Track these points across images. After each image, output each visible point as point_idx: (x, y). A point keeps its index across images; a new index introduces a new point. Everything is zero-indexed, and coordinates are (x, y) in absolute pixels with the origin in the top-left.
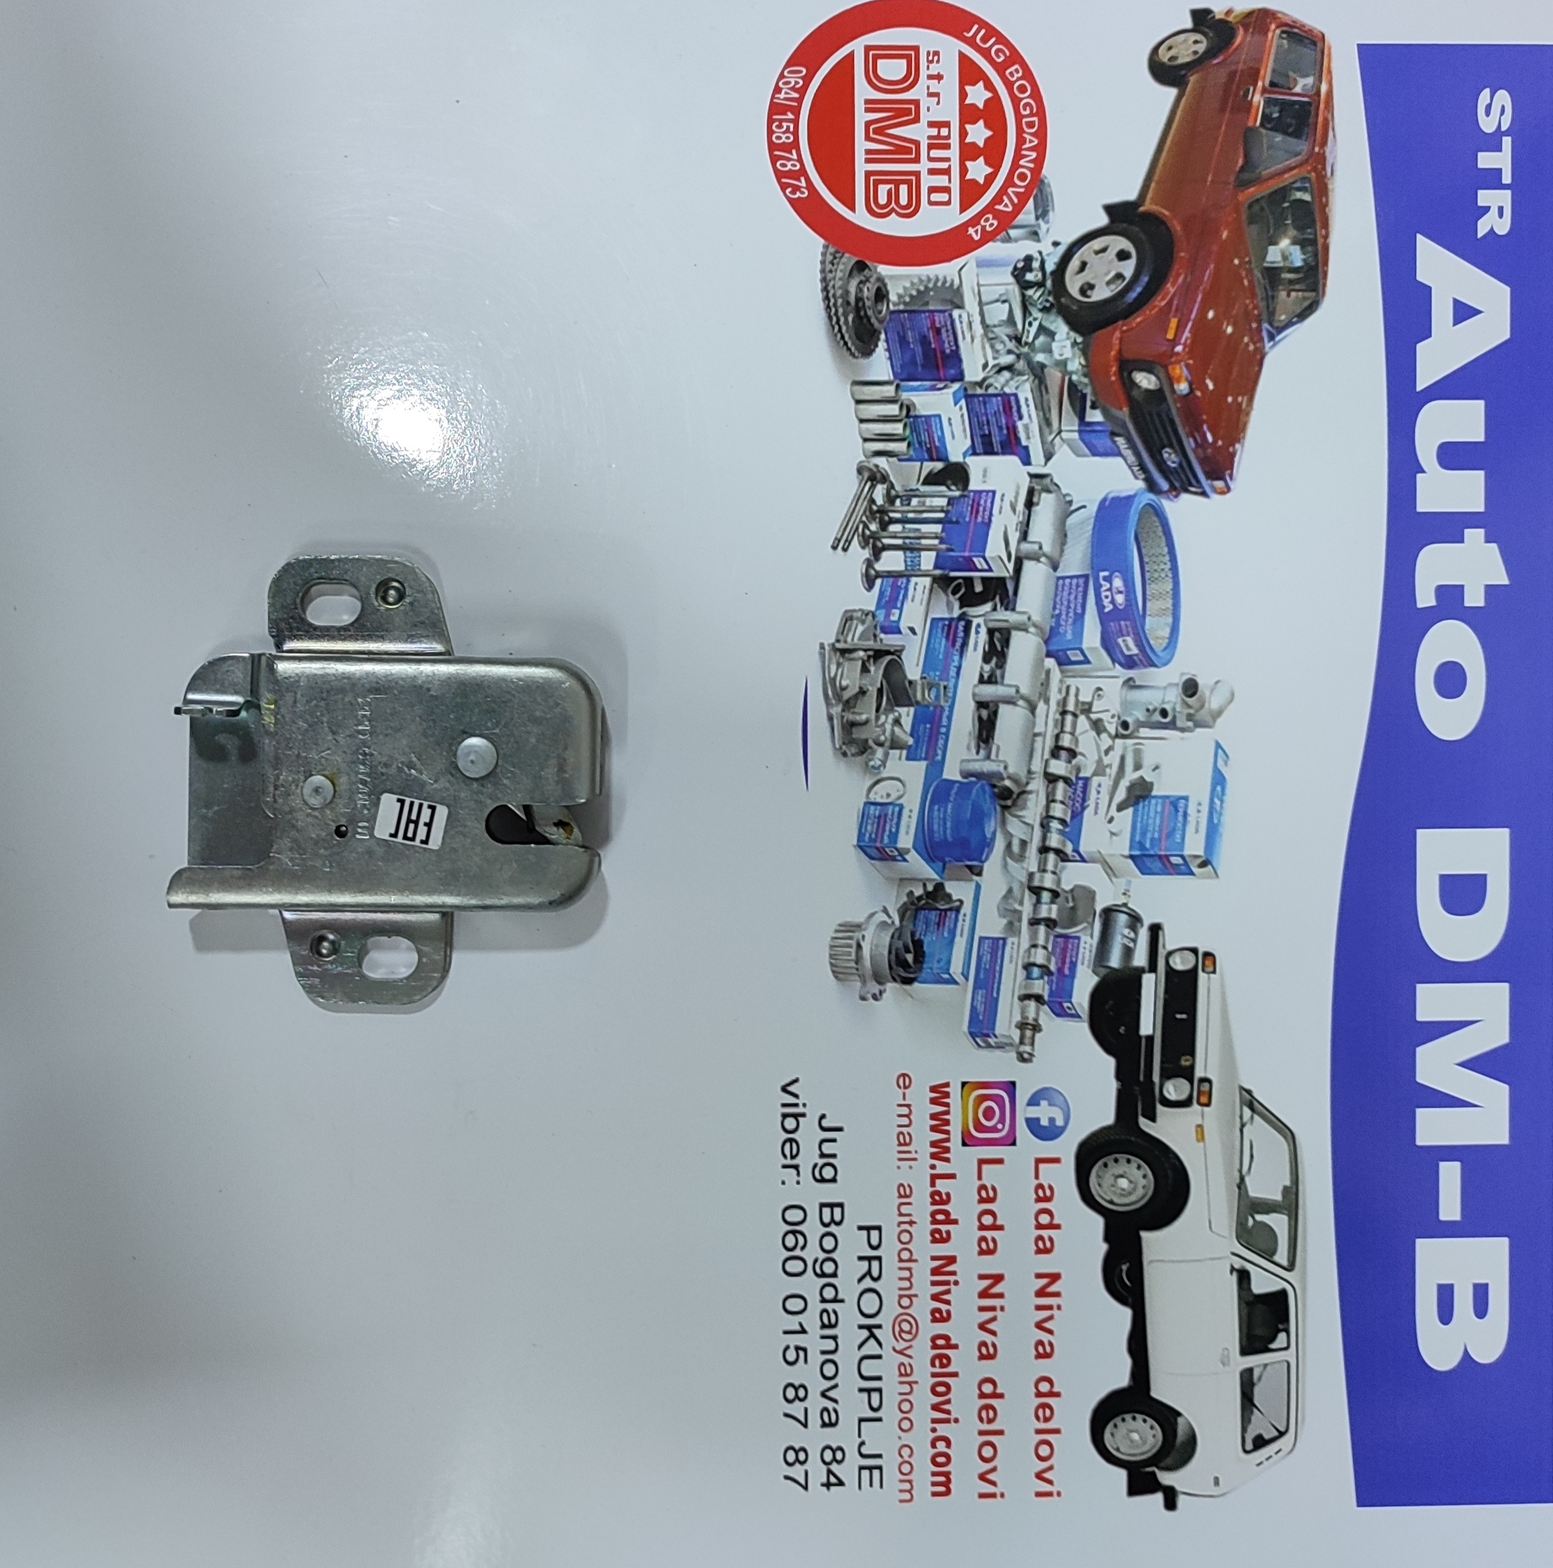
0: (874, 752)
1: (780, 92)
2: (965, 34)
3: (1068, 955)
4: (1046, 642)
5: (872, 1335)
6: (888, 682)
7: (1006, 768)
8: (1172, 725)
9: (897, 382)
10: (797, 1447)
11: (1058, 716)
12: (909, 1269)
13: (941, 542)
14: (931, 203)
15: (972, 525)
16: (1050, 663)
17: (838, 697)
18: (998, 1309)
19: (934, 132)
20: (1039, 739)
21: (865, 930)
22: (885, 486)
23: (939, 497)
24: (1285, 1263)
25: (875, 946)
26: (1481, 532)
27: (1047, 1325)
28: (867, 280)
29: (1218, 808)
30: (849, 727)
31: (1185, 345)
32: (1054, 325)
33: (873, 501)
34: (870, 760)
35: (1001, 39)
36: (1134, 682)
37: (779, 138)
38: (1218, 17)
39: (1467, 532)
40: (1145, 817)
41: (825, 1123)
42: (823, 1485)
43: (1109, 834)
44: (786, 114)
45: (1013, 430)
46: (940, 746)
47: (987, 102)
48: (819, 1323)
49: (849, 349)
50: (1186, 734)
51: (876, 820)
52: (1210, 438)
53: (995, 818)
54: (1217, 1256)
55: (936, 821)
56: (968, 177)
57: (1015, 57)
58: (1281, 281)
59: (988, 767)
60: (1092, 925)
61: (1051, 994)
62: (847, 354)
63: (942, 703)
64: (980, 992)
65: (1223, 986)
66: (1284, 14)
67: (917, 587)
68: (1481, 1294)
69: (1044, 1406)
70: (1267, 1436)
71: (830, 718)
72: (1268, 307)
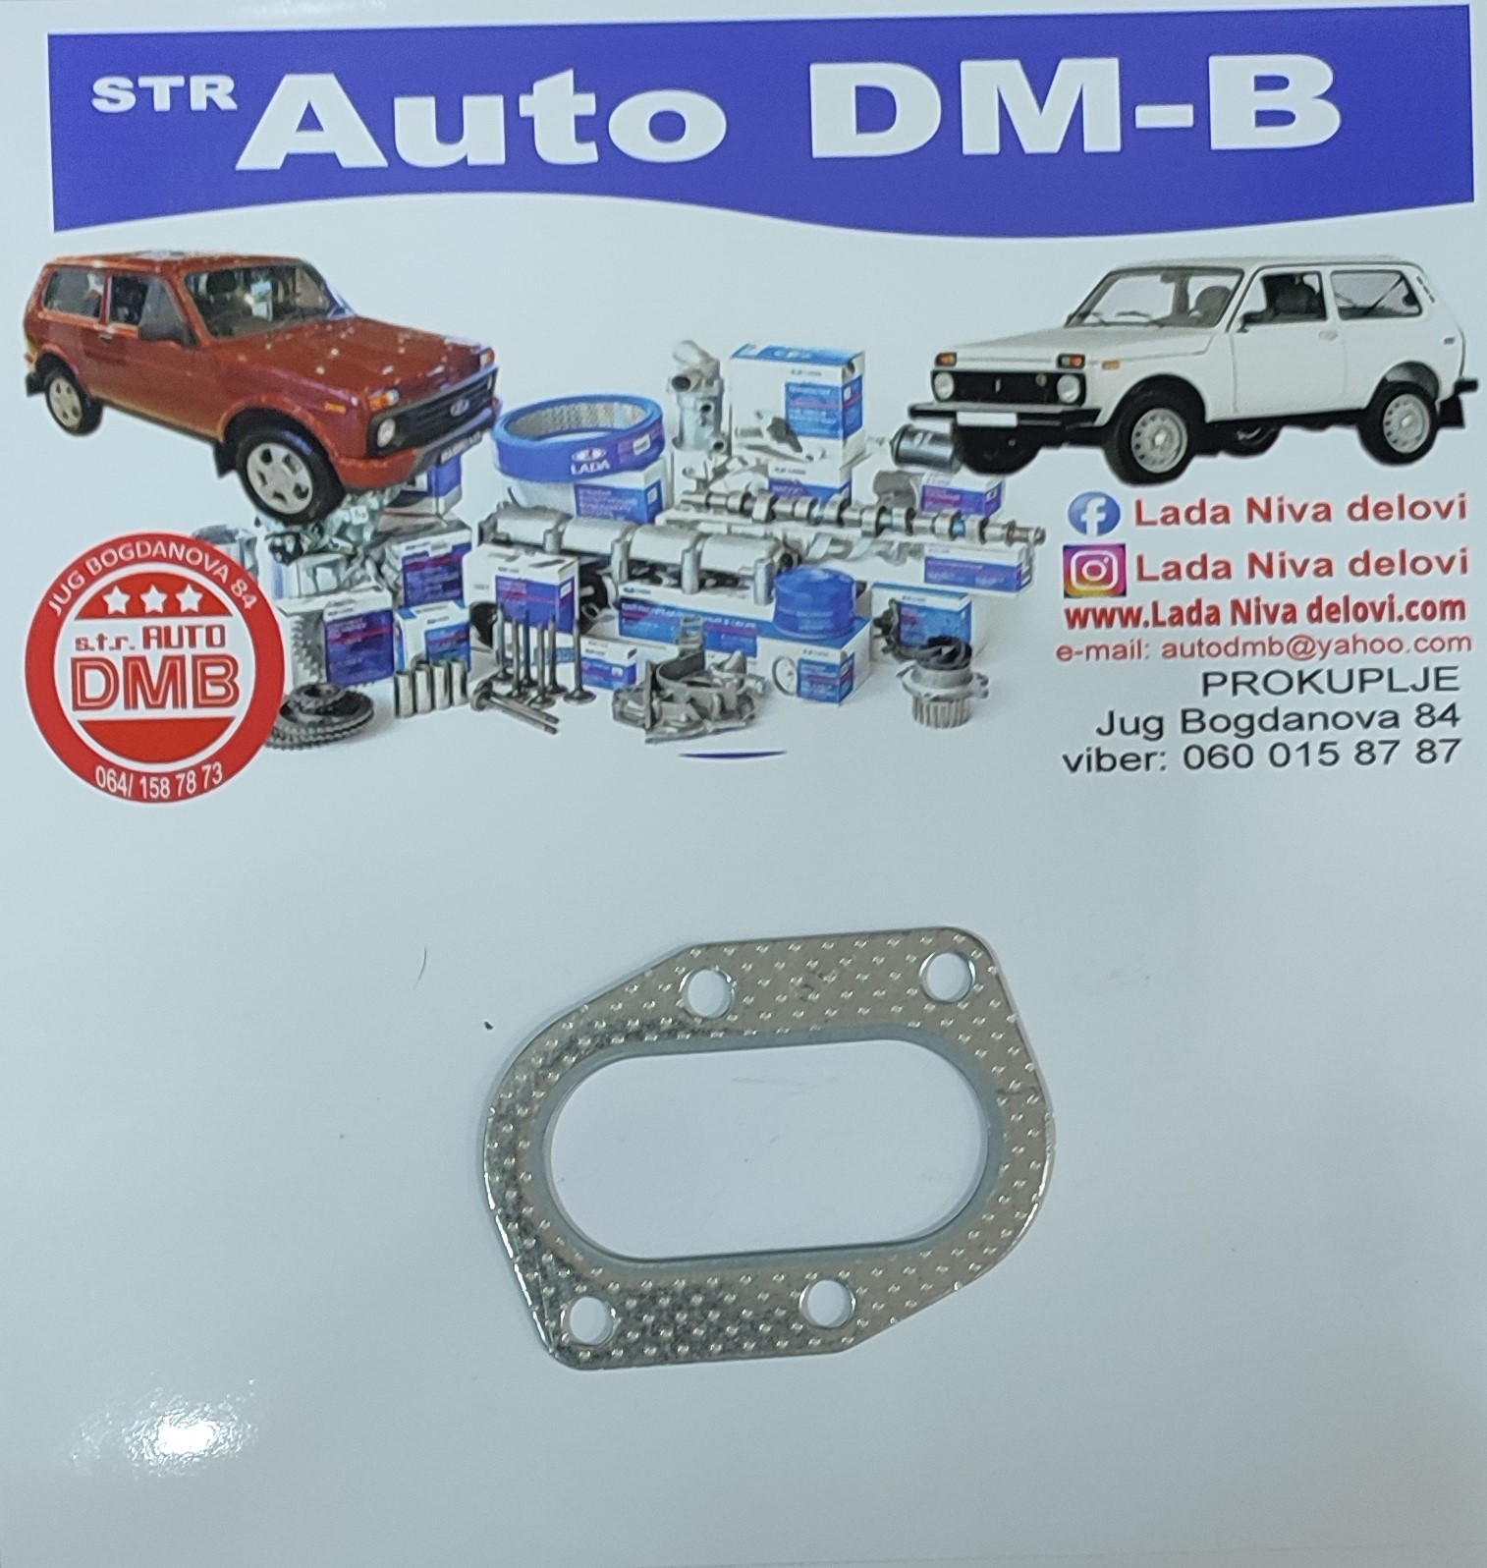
0: (749, 689)
1: (121, 791)
2: (59, 614)
3: (940, 496)
4: (640, 523)
5: (1308, 679)
6: (681, 676)
7: (761, 561)
8: (718, 400)
9: (395, 673)
10: (1417, 750)
11: (712, 511)
12: (1245, 645)
13: (545, 627)
15: (530, 599)
16: (660, 520)
17: (698, 724)
18: (1282, 558)
19: (154, 643)
20: (734, 529)
21: (920, 694)
22: (494, 683)
23: (505, 631)
24: (1236, 279)
25: (935, 683)
26: (523, 100)
27: (1298, 510)
28: (298, 704)
29: (797, 354)
30: (725, 713)
31: (351, 395)
32: (335, 522)
33: (509, 695)
34: (756, 690)
35: (63, 578)
36: (676, 438)
37: (165, 792)
38: (33, 370)
40: (806, 424)
41: (1106, 729)
42: (1454, 725)
43: (824, 461)
44: (142, 787)
45: (437, 561)
46: (742, 624)
47: (124, 591)
48: (1297, 732)
49: (365, 721)
50: (726, 385)
51: (814, 685)
52: (439, 369)
53: (810, 570)
54: (1228, 347)
55: (814, 628)
57: (80, 565)
58: (287, 303)
59: (761, 579)
60: (911, 475)
61: (978, 511)
62: (369, 722)
63: (702, 620)
64: (978, 580)
65: (969, 346)
66: (29, 303)
67: (590, 649)
69: (1377, 511)
70: (1405, 292)
71: (717, 732)
72: (313, 315)
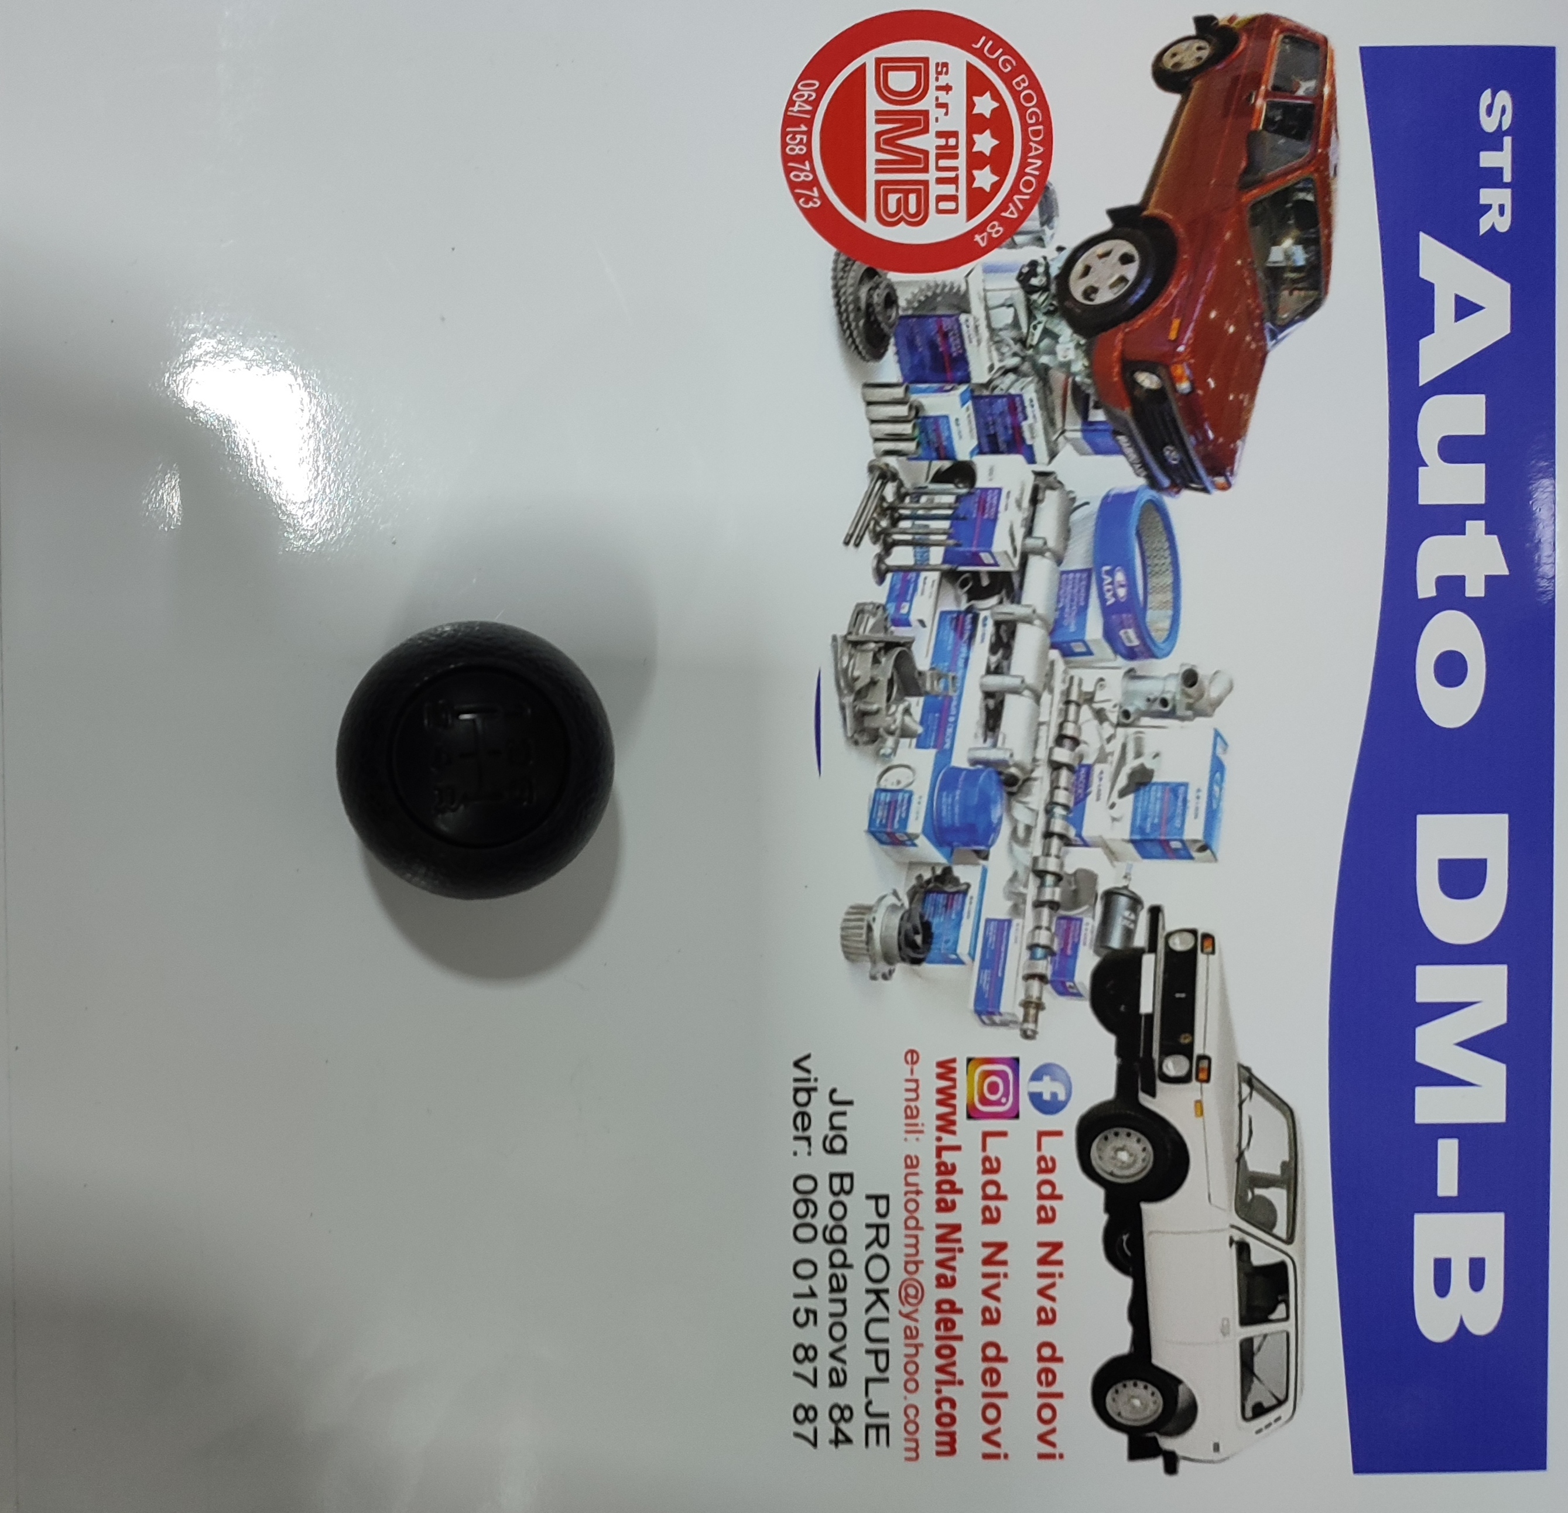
0: (884, 741)
1: (794, 106)
2: (974, 46)
3: (1071, 935)
4: (1051, 633)
5: (879, 1299)
6: (898, 673)
7: (1012, 755)
8: (1172, 714)
9: (907, 384)
10: (807, 1406)
11: (1061, 706)
12: (916, 1237)
13: (950, 536)
14: (939, 211)
15: (979, 522)
16: (1054, 654)
17: (851, 689)
18: (1002, 1276)
19: (942, 142)
20: (1044, 728)
21: (876, 911)
22: (895, 484)
23: (946, 496)
24: (1284, 1236)
25: (886, 927)
26: (1482, 524)
27: (1051, 1292)
28: (877, 287)
29: (1217, 795)
30: (861, 716)
31: (1186, 344)
32: (1059, 327)
33: (883, 499)
34: (881, 748)
35: (1009, 50)
36: (1135, 672)
37: (792, 150)
38: (1221, 23)
39: (1469, 523)
40: (1146, 803)
41: (836, 1097)
42: (831, 1442)
43: (1109, 820)
44: (799, 127)
45: (1017, 430)
46: (949, 735)
47: (994, 111)
48: (828, 1288)
50: (1186, 723)
51: (887, 806)
52: (1211, 435)
53: (1002, 805)
54: (1215, 1228)
55: (944, 807)
56: (976, 185)
57: (1022, 67)
58: (1284, 281)
59: (994, 755)
60: (1094, 907)
61: (1054, 974)
62: (859, 357)
63: (951, 693)
64: (986, 971)
65: (1221, 967)
66: (1288, 20)
67: (927, 581)
68: (1477, 1269)
69: (1047, 1371)
70: (1266, 1404)
71: (843, 708)
72: (1270, 306)
